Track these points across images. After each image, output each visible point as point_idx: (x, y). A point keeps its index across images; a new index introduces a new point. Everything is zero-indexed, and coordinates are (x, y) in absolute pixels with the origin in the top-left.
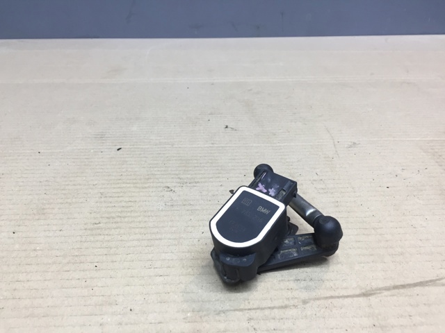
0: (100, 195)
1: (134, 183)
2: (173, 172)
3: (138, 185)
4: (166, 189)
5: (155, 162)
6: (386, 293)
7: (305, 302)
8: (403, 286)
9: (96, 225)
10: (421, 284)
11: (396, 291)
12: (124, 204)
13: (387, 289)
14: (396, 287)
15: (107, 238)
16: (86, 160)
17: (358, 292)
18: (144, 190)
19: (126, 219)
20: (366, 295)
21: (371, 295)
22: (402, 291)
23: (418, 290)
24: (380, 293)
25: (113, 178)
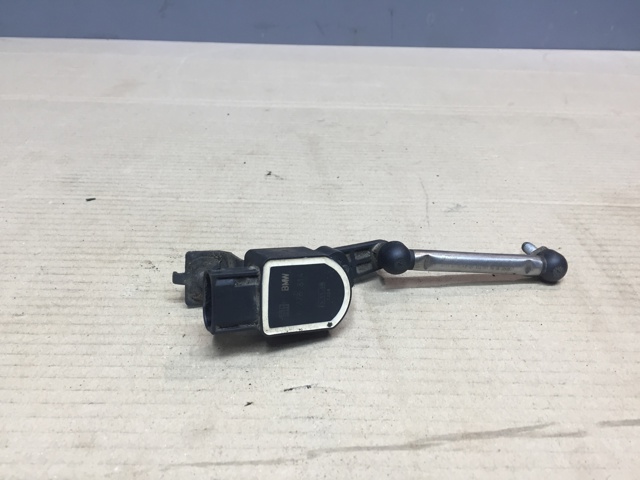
0: (39, 270)
1: (98, 254)
2: (165, 240)
3: (103, 257)
4: (145, 265)
5: (143, 222)
6: (447, 445)
7: (312, 455)
8: (478, 435)
9: (16, 318)
10: (509, 433)
11: (464, 443)
12: (71, 286)
13: (452, 438)
14: (467, 436)
15: (26, 338)
16: (36, 216)
17: (403, 441)
18: (110, 265)
19: (66, 310)
20: (414, 446)
21: (423, 446)
22: (475, 442)
23: (500, 442)
24: (438, 445)
25: (68, 244)
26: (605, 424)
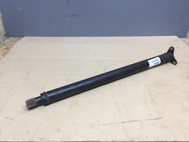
6: (126, 123)
7: (111, 124)
8: (130, 121)
9: (70, 106)
10: (134, 121)
11: (128, 122)
12: (76, 101)
13: (127, 122)
14: (129, 122)
15: (73, 109)
17: (121, 122)
19: (77, 105)
20: (122, 123)
22: (130, 122)
23: (133, 122)
26: (145, 120)
